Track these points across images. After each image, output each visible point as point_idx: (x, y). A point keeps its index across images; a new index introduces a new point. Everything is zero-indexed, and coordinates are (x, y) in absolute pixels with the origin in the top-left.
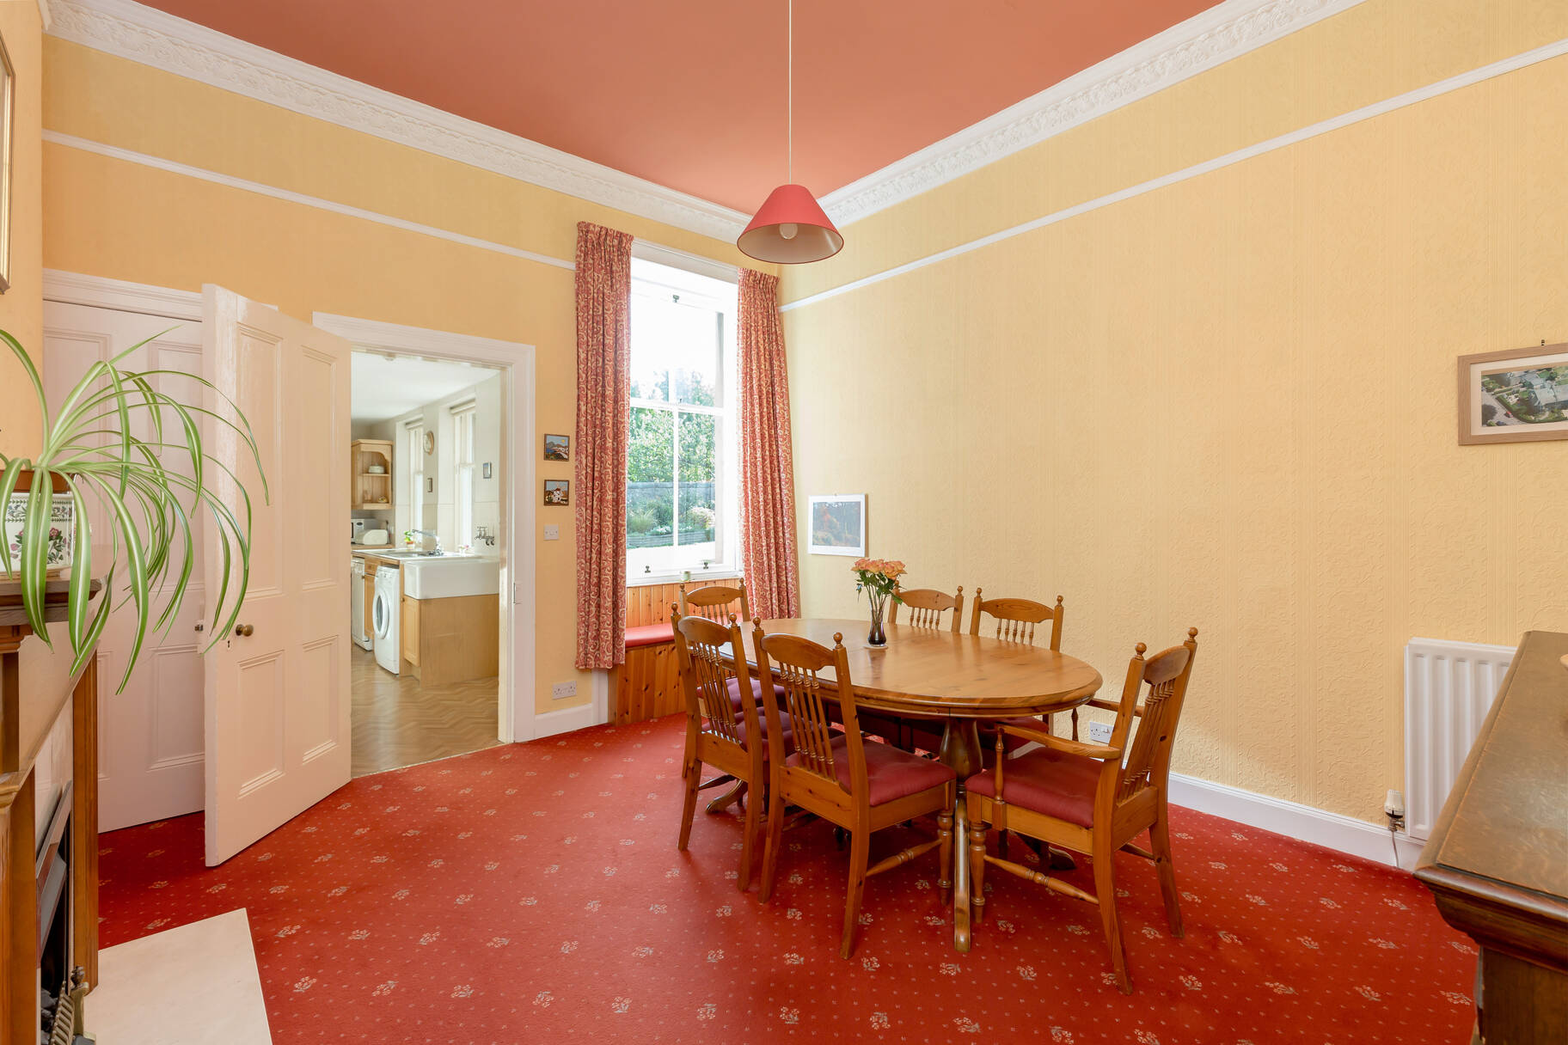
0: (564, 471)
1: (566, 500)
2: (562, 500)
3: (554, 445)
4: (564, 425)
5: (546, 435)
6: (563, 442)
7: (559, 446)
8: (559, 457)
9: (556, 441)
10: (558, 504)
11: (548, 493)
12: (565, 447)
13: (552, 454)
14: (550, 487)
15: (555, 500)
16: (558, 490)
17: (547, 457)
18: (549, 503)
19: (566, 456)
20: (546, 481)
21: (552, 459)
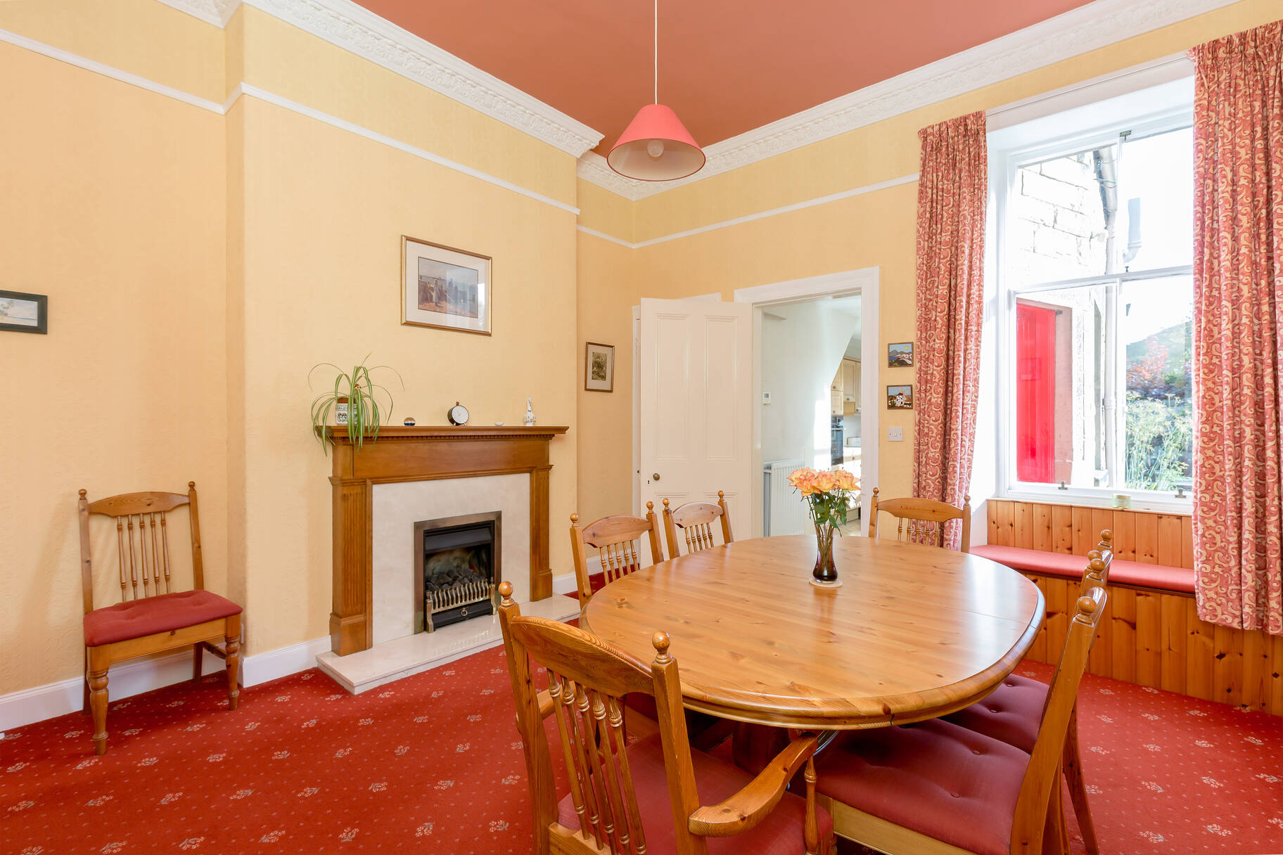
0: (908, 376)
1: (910, 404)
2: (905, 404)
3: (898, 353)
4: (908, 332)
5: (889, 345)
6: (908, 349)
7: (902, 353)
8: (902, 363)
9: (899, 349)
10: (901, 408)
11: (891, 398)
12: (909, 354)
13: (896, 361)
14: (893, 392)
15: (898, 404)
16: (901, 394)
17: (891, 365)
18: (892, 406)
19: (910, 362)
20: (888, 387)
21: (895, 366)
